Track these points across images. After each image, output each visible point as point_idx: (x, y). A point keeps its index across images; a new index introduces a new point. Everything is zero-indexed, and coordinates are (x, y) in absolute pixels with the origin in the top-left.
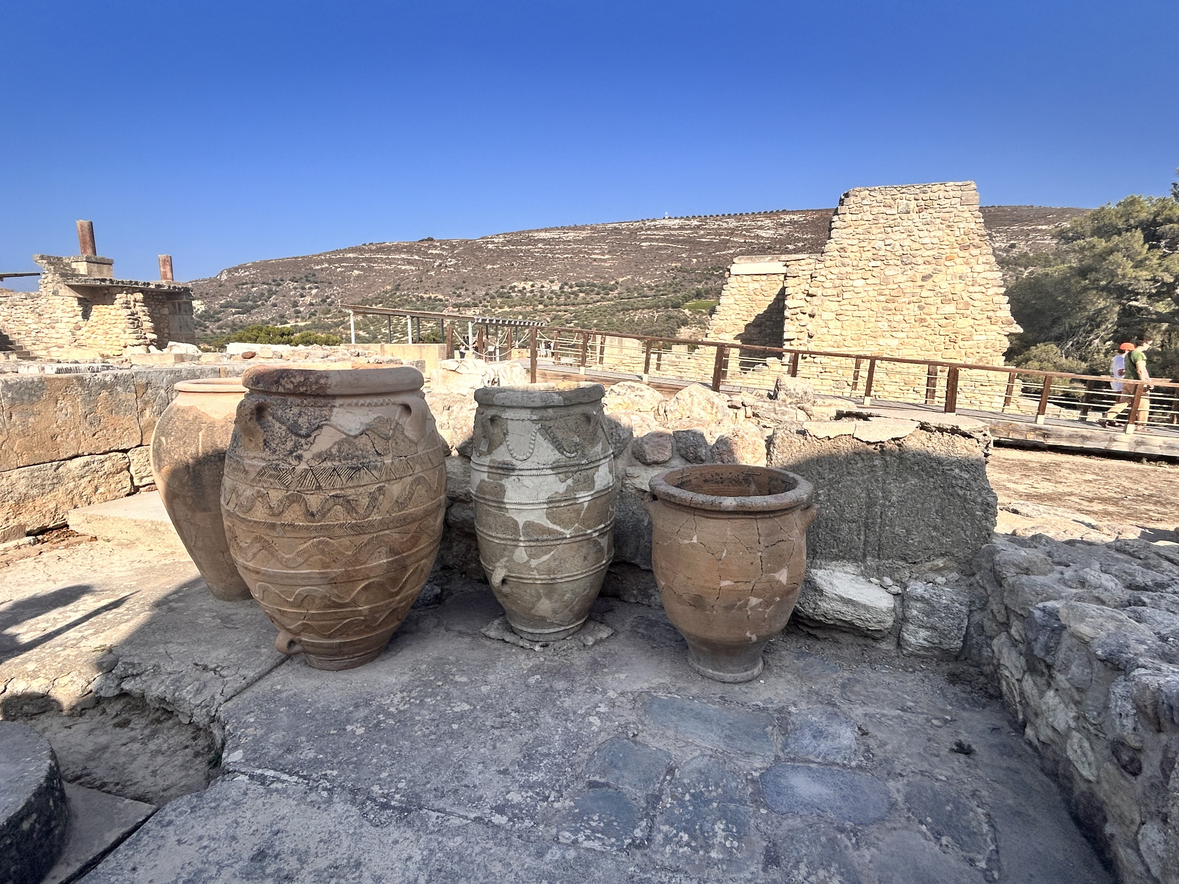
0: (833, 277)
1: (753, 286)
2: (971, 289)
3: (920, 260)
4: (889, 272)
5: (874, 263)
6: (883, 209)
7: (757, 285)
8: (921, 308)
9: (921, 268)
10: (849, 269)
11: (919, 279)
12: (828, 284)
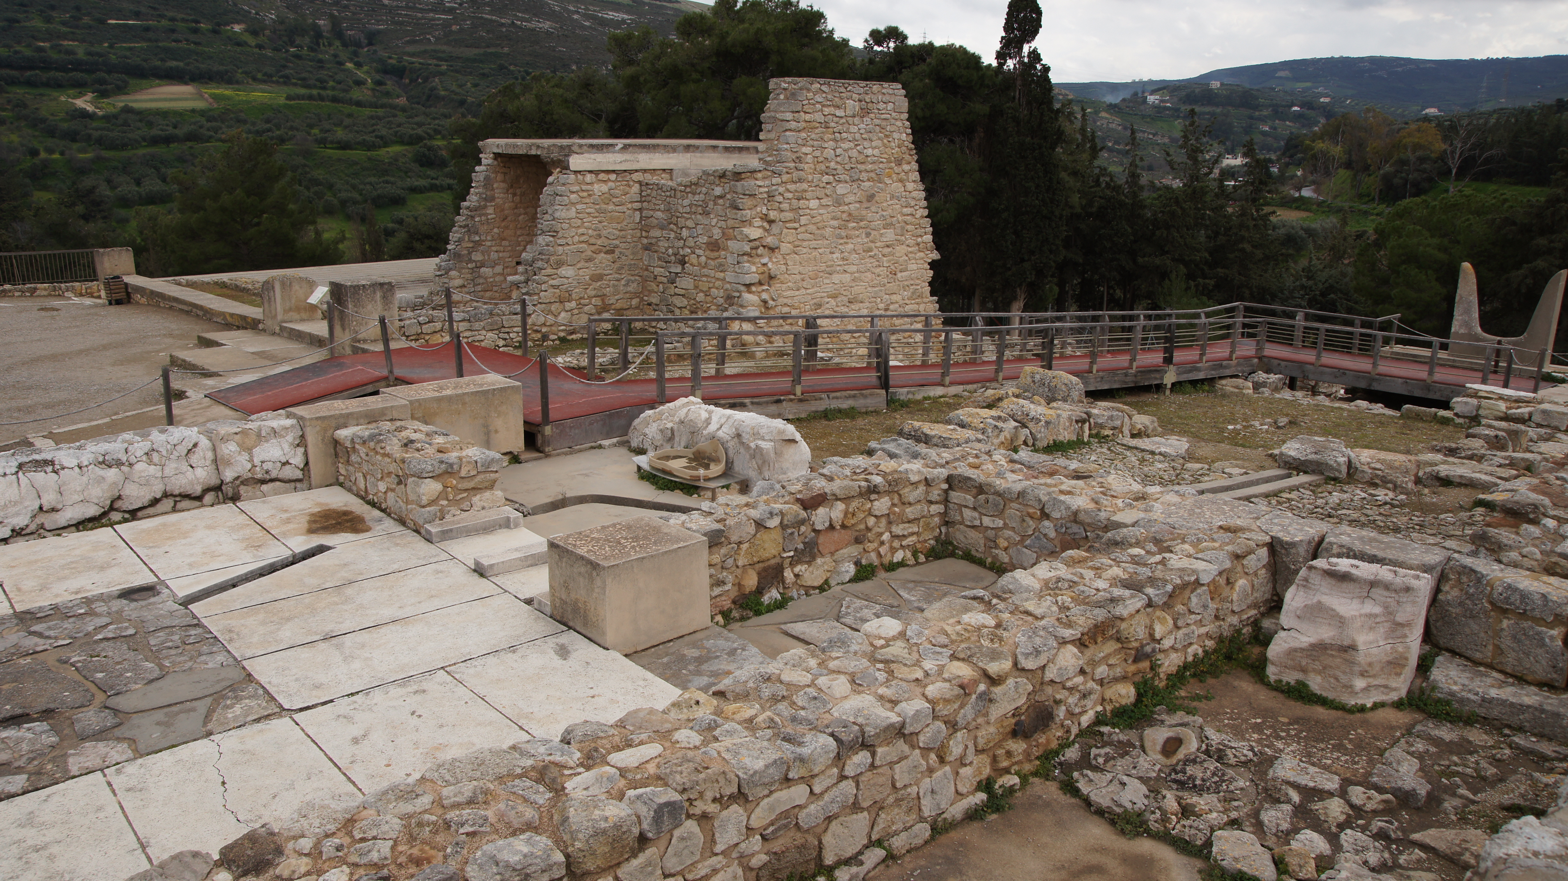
0: (790, 195)
1: (599, 188)
2: (905, 210)
3: (864, 176)
4: (841, 189)
5: (826, 178)
6: (832, 110)
7: (605, 188)
8: (868, 235)
9: (867, 184)
10: (805, 186)
11: (864, 200)
12: (785, 206)
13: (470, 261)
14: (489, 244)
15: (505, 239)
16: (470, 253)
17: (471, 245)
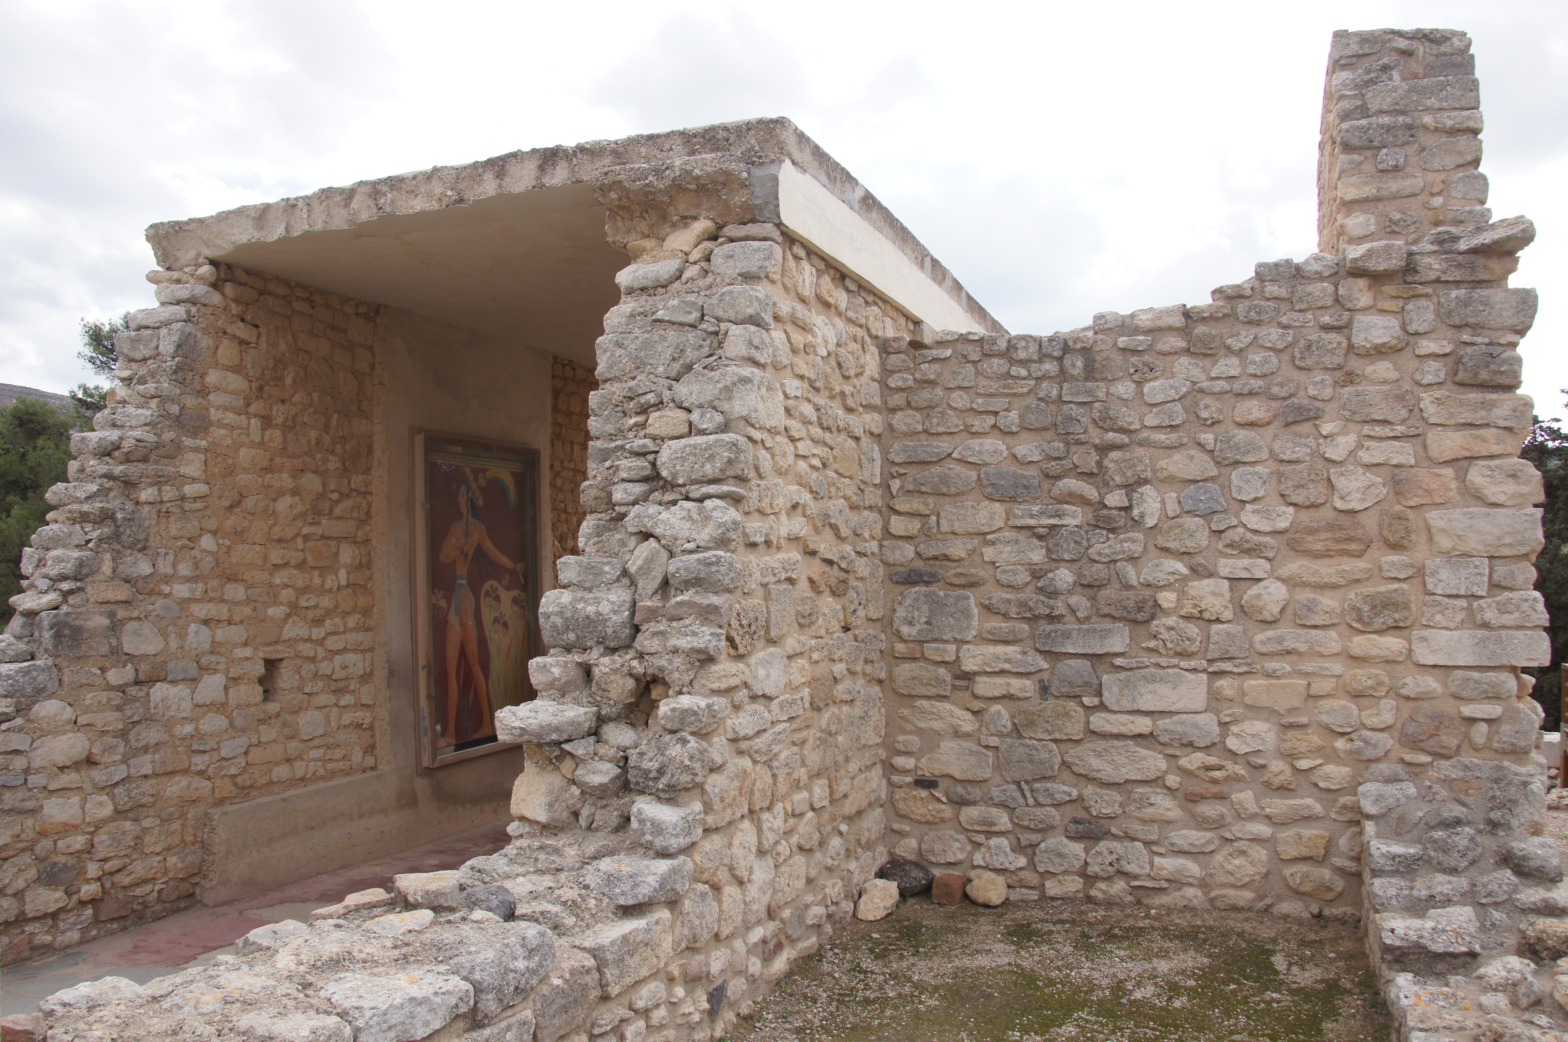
1: (820, 331)
7: (830, 334)
13: (118, 656)
14: (181, 590)
15: (233, 578)
16: (115, 626)
17: (122, 593)
